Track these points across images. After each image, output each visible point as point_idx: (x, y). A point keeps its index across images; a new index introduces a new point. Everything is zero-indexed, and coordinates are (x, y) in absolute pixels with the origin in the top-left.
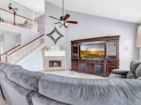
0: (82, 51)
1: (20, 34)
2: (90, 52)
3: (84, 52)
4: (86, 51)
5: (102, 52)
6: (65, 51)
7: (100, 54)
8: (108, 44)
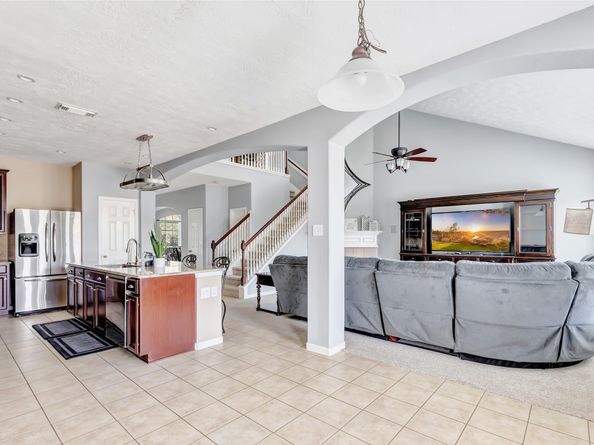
0: (437, 233)
2: (465, 233)
3: (446, 234)
4: (452, 232)
5: (501, 233)
6: (378, 232)
7: (496, 241)
8: (520, 211)
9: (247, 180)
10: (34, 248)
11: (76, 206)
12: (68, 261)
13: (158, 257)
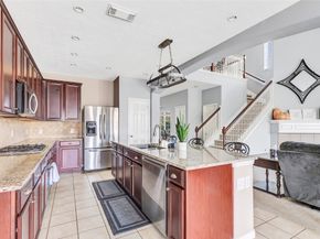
1: (219, 87)
9: (218, 83)
10: (94, 131)
11: (116, 104)
12: (111, 139)
13: (181, 141)
